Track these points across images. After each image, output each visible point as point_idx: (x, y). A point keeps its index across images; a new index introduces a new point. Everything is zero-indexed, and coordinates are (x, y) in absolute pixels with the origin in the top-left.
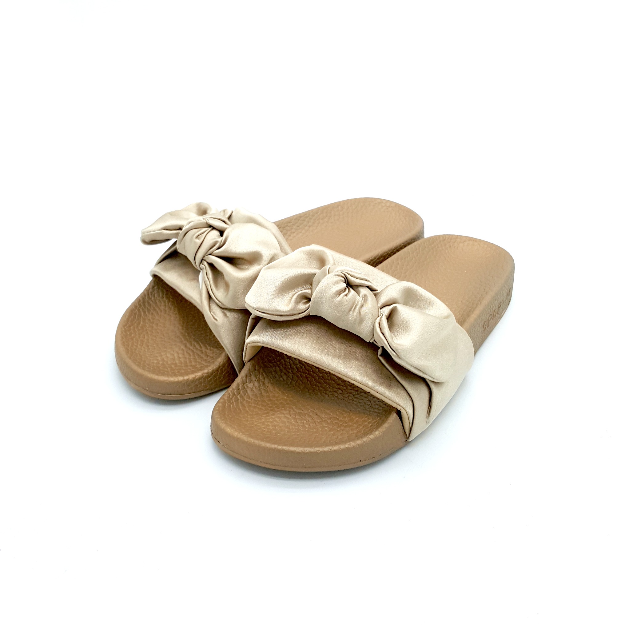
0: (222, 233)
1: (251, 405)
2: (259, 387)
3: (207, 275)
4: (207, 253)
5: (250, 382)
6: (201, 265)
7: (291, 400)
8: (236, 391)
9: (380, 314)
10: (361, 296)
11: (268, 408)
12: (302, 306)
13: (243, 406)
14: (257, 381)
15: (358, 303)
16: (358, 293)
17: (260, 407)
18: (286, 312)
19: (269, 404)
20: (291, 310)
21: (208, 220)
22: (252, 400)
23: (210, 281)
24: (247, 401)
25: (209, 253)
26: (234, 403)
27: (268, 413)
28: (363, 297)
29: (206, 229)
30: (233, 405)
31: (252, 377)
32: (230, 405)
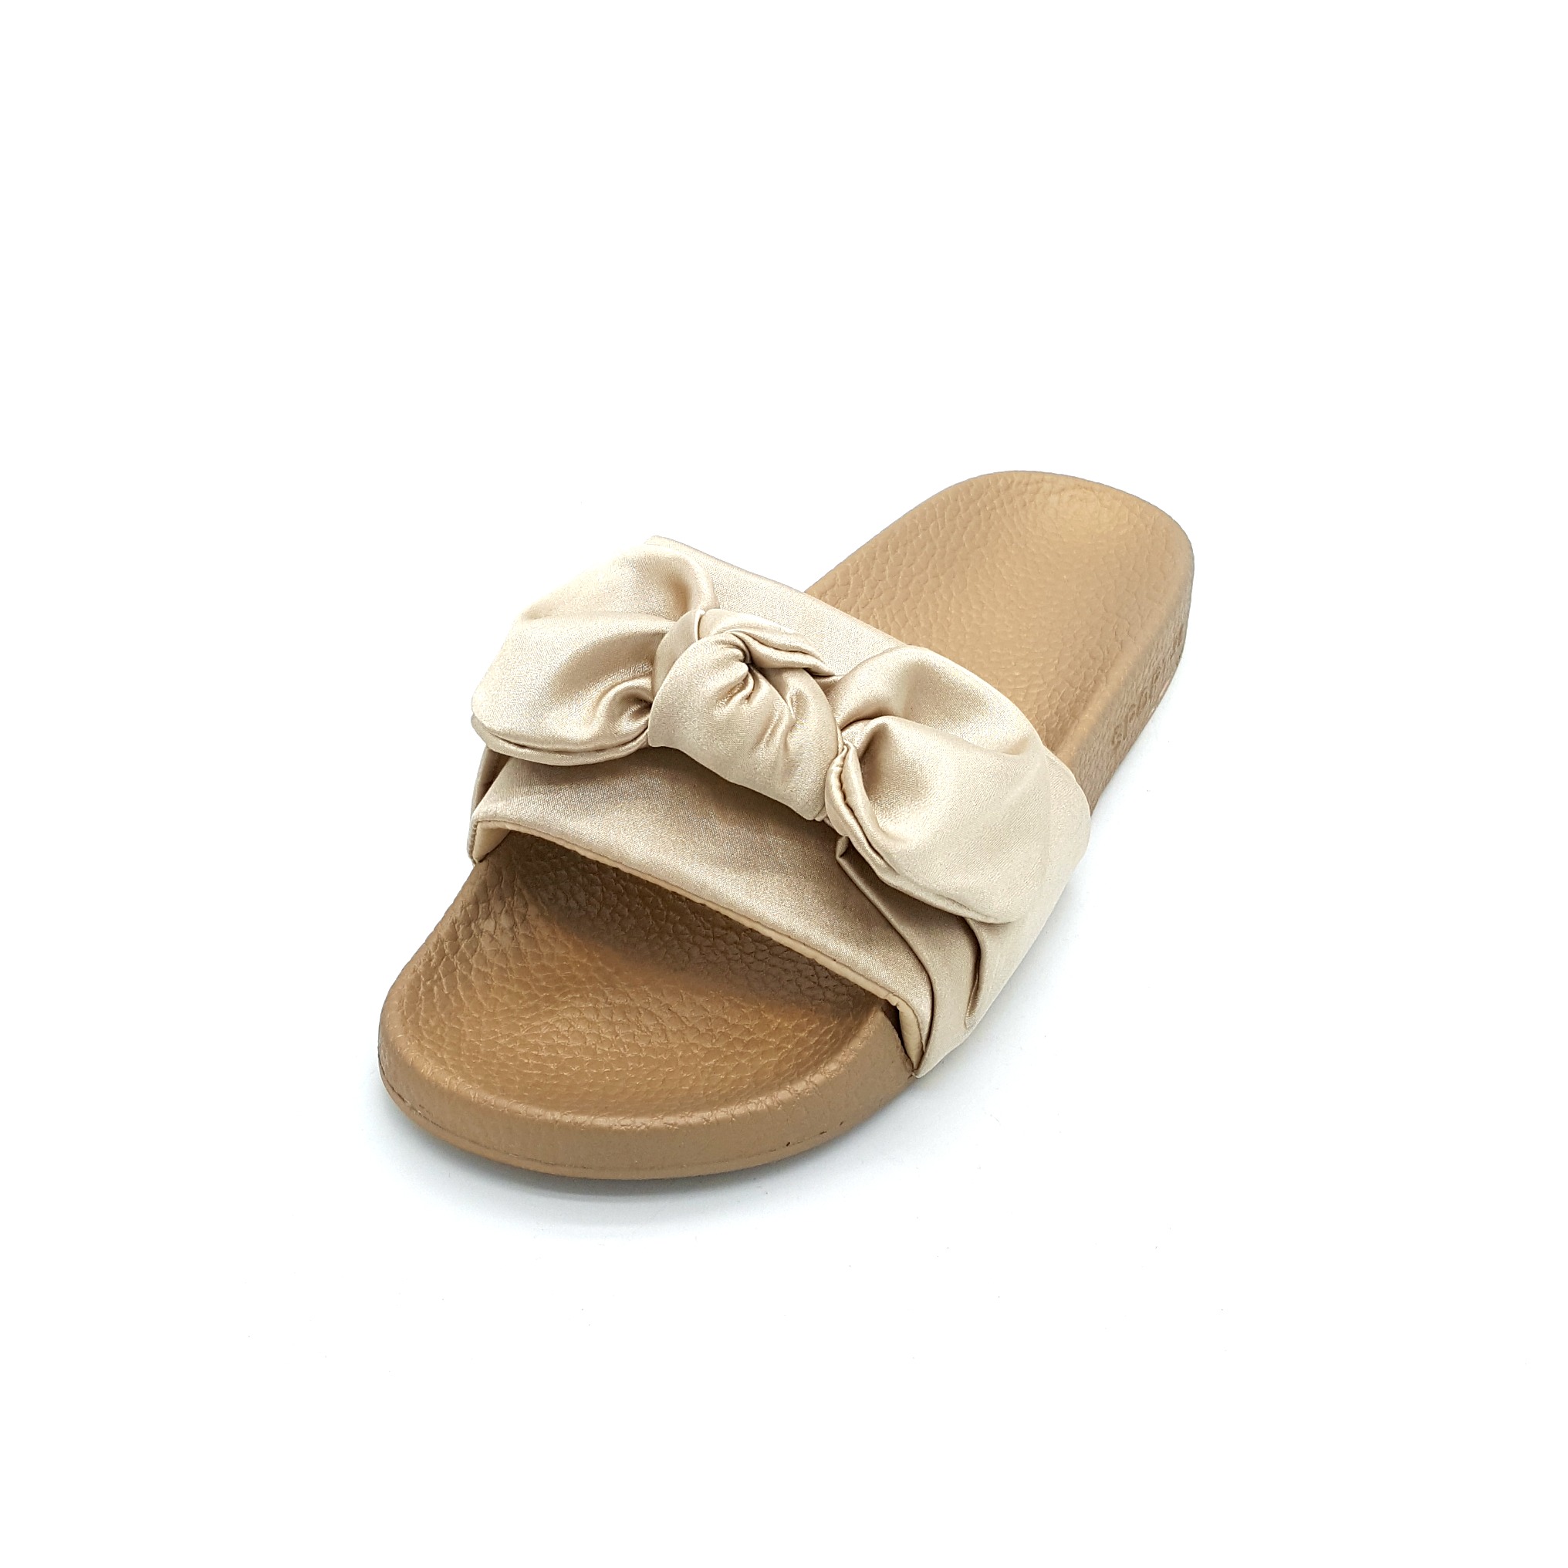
1: (489, 982)
2: (511, 929)
5: (488, 916)
7: (598, 970)
8: (447, 944)
9: (840, 746)
10: (788, 697)
11: (536, 992)
12: (628, 725)
13: (469, 986)
14: (506, 912)
15: (780, 719)
16: (780, 688)
17: (515, 989)
18: (582, 743)
19: (537, 980)
20: (597, 738)
22: (492, 968)
24: (479, 971)
26: (444, 980)
27: (536, 1007)
28: (794, 700)
30: (441, 988)
31: (492, 901)
32: (432, 990)
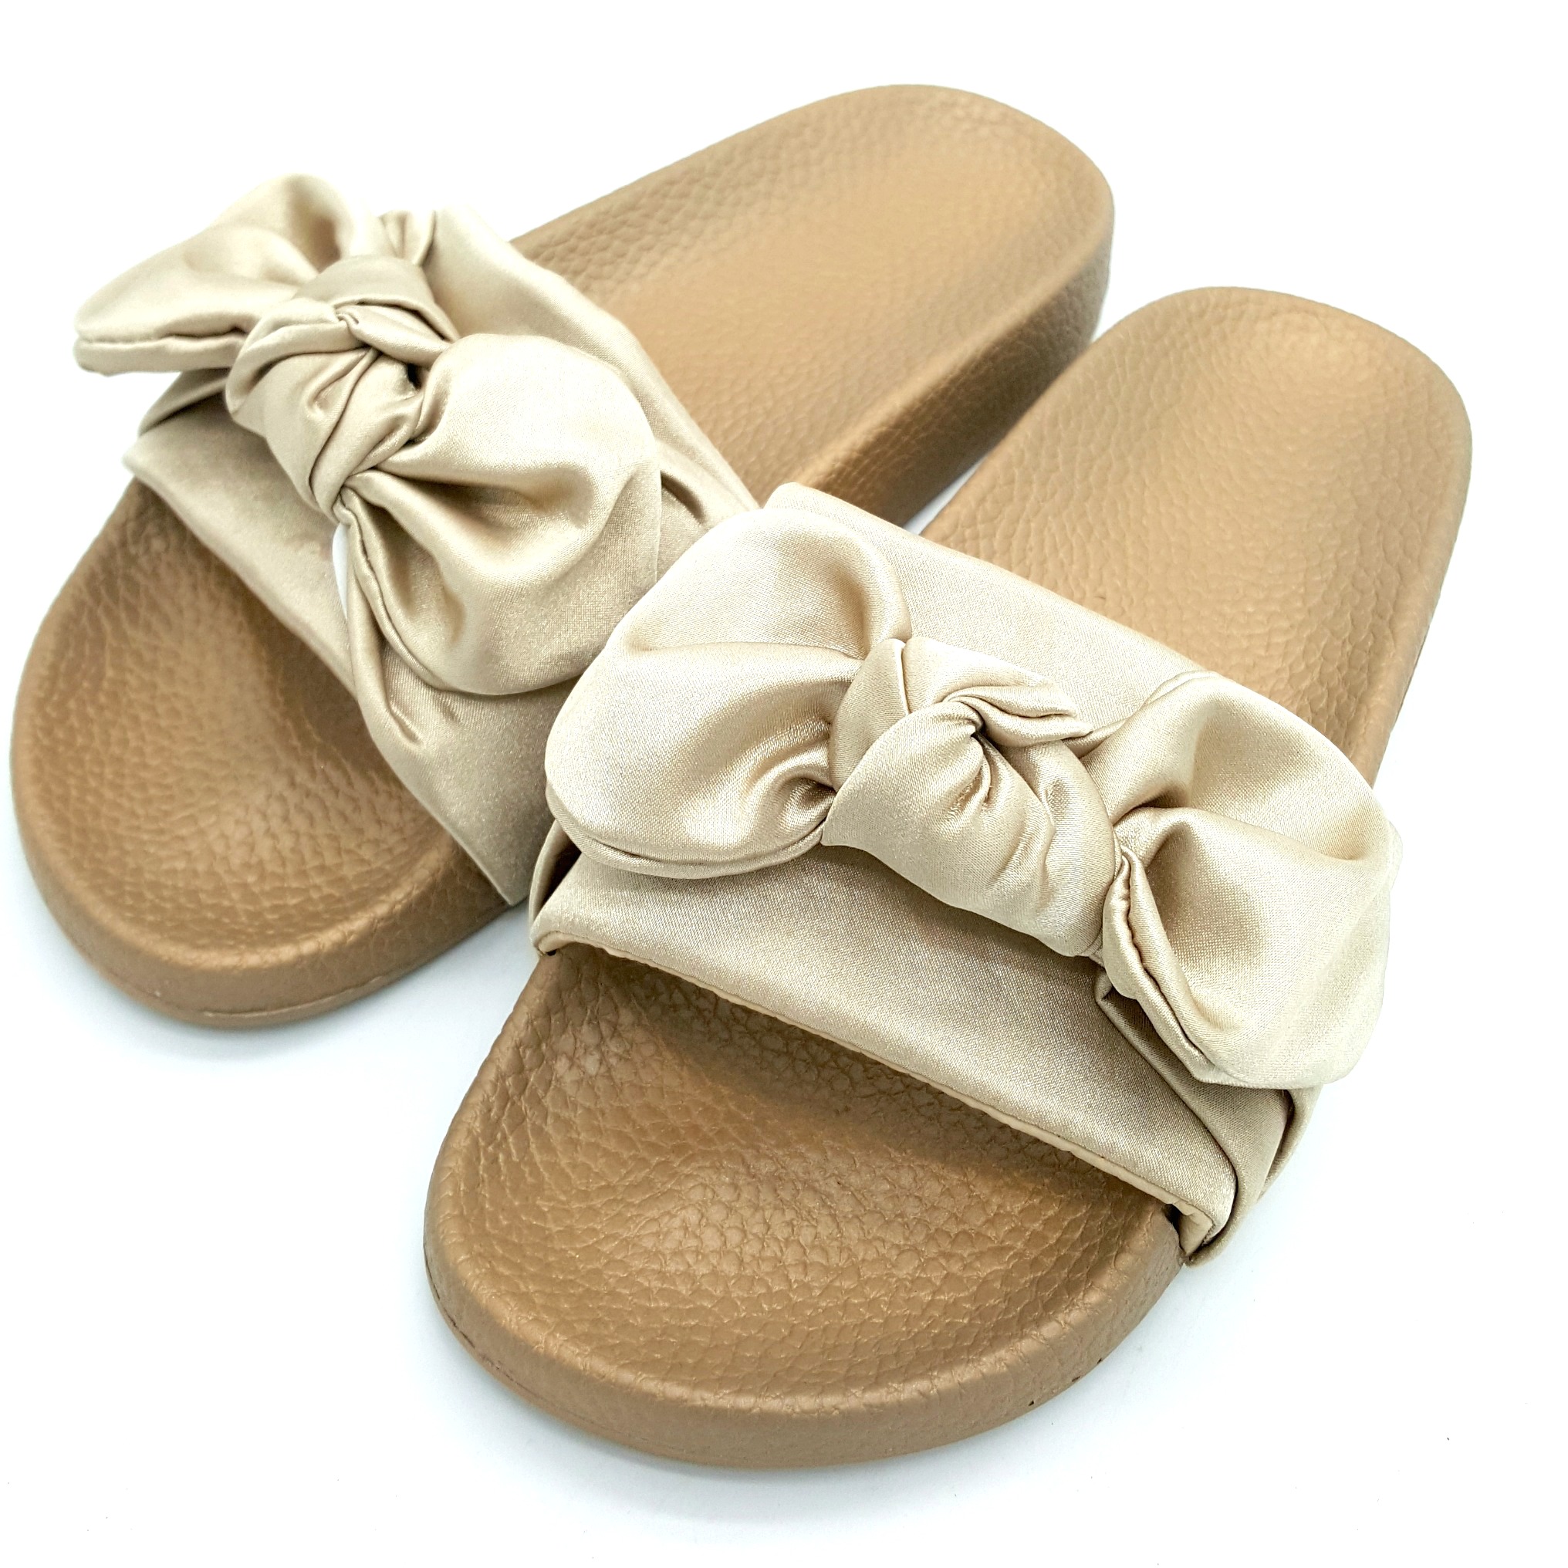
0: (415, 373)
1: (574, 1136)
2: (598, 1047)
3: (365, 552)
4: (361, 462)
5: (564, 1031)
6: (340, 510)
7: (730, 1117)
8: (510, 1079)
9: (1118, 860)
10: (1041, 790)
11: (645, 1154)
13: (547, 1147)
14: (590, 1022)
15: (1037, 829)
16: (1028, 775)
17: (611, 1145)
18: (727, 852)
19: (643, 1132)
21: (357, 322)
22: (575, 1111)
23: (380, 580)
24: (557, 1117)
25: (369, 464)
26: (511, 1140)
27: (648, 1183)
28: (1050, 793)
29: (350, 357)
30: (509, 1155)
31: (569, 1010)
32: (496, 1160)
